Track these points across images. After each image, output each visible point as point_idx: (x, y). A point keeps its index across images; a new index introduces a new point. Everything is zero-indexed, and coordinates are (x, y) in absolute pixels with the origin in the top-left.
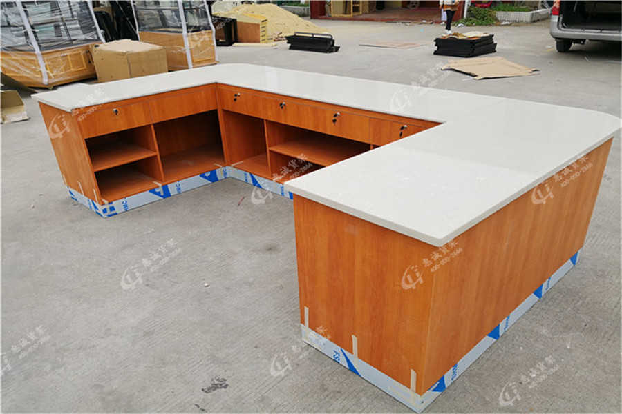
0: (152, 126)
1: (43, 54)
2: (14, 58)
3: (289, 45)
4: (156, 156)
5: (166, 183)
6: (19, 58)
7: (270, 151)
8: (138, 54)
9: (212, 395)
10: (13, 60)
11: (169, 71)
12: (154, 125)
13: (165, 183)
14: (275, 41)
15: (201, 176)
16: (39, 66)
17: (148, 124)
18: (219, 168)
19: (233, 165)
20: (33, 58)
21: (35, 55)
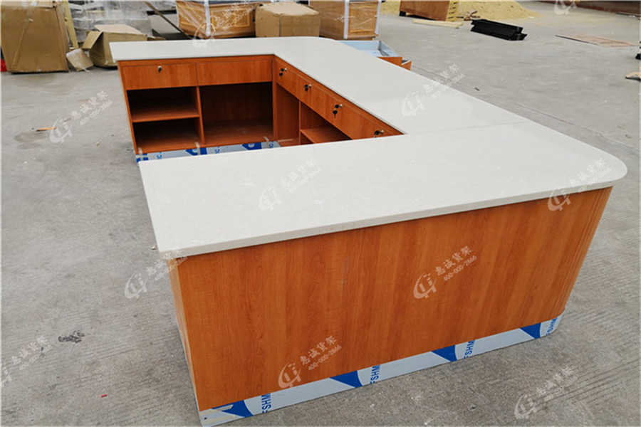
0: (198, 90)
1: (210, 7)
2: (189, 7)
3: (473, 26)
4: (198, 118)
5: (205, 146)
6: (192, 9)
7: (301, 133)
8: (292, 17)
9: (62, 345)
10: (189, 10)
11: (320, 36)
12: (201, 87)
13: (203, 146)
14: (465, 20)
15: (243, 145)
16: (205, 18)
17: (193, 85)
18: (265, 141)
19: (279, 141)
20: (201, 10)
21: (203, 7)
